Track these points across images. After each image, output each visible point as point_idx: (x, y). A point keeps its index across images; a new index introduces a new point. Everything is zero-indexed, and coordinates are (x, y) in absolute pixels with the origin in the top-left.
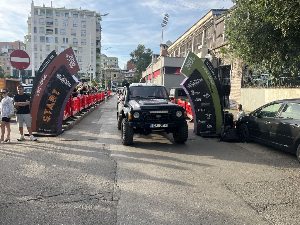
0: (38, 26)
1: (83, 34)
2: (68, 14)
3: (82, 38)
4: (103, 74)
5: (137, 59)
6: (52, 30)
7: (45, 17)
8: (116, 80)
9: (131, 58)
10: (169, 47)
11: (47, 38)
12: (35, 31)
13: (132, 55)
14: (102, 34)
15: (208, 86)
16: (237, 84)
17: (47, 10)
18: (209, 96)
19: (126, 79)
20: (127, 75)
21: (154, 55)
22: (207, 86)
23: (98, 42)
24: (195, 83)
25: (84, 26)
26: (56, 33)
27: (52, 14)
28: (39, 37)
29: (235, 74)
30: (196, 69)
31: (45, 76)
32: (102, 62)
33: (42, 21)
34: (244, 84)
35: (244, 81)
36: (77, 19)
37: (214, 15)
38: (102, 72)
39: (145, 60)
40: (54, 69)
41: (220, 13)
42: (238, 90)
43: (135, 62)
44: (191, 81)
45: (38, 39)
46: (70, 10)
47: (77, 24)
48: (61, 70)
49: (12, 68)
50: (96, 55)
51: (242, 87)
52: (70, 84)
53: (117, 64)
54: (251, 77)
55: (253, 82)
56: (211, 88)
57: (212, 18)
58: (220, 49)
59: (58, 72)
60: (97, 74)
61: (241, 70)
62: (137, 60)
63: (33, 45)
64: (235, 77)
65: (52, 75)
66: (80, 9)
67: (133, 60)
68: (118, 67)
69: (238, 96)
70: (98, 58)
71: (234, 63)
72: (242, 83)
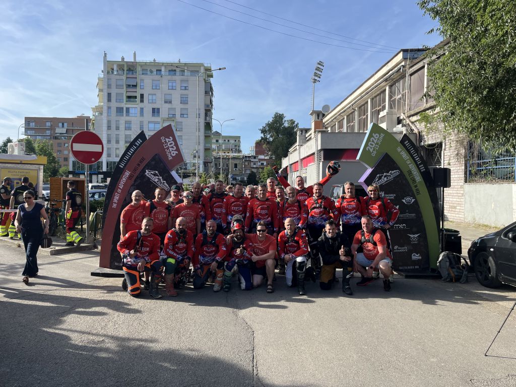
0: (114, 91)
1: (184, 101)
2: (161, 70)
3: (183, 106)
4: (216, 164)
5: (271, 136)
6: (136, 97)
7: (124, 77)
8: (238, 172)
9: (262, 135)
10: (326, 116)
11: (128, 109)
12: (109, 100)
13: (263, 131)
14: (213, 99)
15: (410, 182)
16: (456, 176)
17: (127, 66)
18: (413, 200)
19: (253, 170)
20: (255, 164)
21: (302, 130)
22: (408, 182)
23: (208, 112)
24: (386, 179)
25: (186, 88)
26: (142, 101)
27: (136, 72)
28: (115, 109)
29: (452, 158)
30: (387, 153)
31: (127, 173)
32: (214, 143)
33: (120, 83)
34: (470, 175)
35: (470, 171)
36: (174, 78)
37: (405, 59)
38: (213, 160)
39: (285, 139)
40: (141, 162)
41: (416, 56)
42: (460, 187)
43: (269, 143)
44: (378, 176)
45: (114, 110)
46: (164, 64)
47: (174, 84)
48: (153, 163)
49: (72, 159)
50: (205, 133)
51: (466, 182)
52: (167, 185)
53: (239, 146)
54: (483, 162)
55: (487, 172)
56: (416, 186)
57: (403, 64)
58: (420, 116)
59: (149, 166)
60: (206, 164)
61: (463, 151)
62: (271, 139)
63: (105, 122)
64: (451, 164)
65: (138, 172)
66: (180, 61)
67: (264, 139)
68: (240, 151)
69: (460, 197)
70: (207, 137)
71: (447, 139)
72: (466, 173)
